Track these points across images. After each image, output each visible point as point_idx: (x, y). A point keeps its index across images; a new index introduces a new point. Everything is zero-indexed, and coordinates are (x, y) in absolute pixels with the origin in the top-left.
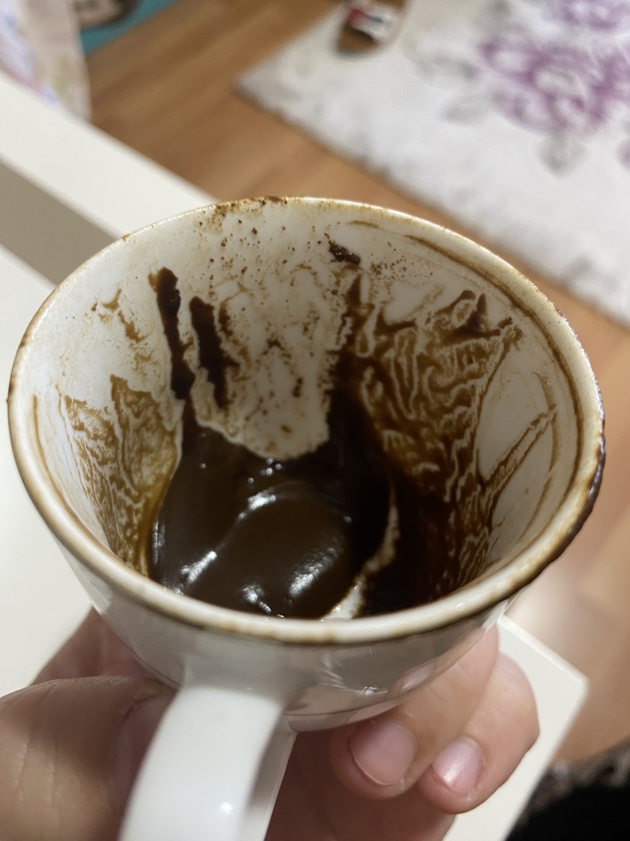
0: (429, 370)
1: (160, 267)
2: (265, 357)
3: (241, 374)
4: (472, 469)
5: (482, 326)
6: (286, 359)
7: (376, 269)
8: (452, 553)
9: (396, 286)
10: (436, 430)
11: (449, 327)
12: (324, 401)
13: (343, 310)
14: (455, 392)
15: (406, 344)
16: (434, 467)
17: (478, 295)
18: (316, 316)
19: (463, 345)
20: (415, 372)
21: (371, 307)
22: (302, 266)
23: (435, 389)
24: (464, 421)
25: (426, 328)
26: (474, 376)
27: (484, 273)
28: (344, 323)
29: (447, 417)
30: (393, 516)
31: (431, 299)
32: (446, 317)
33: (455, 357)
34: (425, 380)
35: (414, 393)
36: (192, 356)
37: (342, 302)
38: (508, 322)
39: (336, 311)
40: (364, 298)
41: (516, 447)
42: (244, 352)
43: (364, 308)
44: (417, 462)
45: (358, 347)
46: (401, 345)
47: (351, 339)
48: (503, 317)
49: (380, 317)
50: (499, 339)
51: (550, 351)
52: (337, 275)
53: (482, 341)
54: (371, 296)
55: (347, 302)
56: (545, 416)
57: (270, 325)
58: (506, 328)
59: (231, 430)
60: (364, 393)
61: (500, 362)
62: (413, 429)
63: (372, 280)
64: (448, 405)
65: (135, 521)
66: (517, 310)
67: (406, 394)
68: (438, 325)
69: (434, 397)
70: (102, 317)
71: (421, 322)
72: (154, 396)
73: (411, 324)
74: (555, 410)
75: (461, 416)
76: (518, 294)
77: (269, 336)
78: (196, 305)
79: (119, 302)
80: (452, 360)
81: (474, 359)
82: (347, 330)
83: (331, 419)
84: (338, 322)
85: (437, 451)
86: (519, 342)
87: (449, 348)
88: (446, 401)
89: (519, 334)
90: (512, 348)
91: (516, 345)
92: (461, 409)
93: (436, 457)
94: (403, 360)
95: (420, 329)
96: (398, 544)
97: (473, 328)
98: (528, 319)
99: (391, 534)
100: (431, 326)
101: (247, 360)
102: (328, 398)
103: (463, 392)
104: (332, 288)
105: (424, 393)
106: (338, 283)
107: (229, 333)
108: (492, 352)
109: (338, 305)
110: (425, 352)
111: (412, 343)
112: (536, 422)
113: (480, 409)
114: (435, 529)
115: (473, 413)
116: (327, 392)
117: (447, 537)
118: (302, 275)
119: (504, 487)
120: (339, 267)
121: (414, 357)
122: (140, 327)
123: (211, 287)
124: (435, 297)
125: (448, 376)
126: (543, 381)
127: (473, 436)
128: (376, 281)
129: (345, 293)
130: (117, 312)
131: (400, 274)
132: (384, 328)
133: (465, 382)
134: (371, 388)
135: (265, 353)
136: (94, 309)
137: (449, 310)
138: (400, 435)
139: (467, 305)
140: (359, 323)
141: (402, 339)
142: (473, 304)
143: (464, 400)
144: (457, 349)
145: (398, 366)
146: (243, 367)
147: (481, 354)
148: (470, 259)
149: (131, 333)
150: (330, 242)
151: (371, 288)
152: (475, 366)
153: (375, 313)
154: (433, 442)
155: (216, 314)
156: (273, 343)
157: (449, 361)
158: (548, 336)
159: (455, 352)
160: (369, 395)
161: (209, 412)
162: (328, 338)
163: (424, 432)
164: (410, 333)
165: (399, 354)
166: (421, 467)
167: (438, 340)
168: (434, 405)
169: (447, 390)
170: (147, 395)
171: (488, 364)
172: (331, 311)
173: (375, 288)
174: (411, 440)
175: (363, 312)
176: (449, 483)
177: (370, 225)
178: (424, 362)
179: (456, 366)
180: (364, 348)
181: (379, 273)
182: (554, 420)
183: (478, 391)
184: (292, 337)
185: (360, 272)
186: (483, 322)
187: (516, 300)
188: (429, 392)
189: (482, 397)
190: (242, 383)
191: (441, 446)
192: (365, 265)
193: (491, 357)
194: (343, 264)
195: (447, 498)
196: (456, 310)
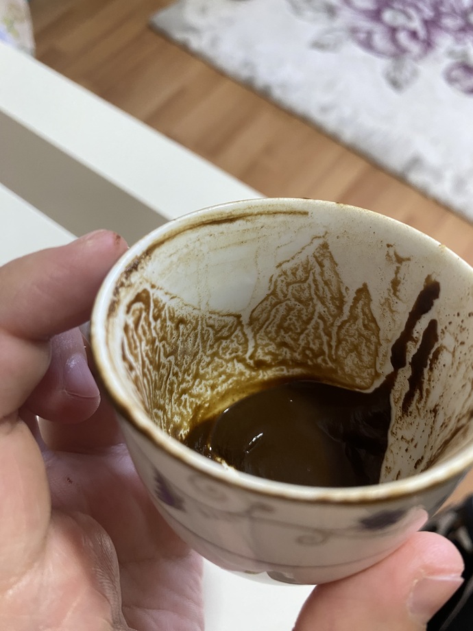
2: (429, 414)
3: (419, 406)
6: (430, 434)
36: (412, 349)
42: (428, 393)
57: (442, 396)
70: (388, 255)
77: (437, 403)
78: (433, 324)
79: (404, 263)
101: (426, 402)
107: (431, 369)
122: (402, 289)
123: (446, 328)
130: (398, 265)
135: (431, 412)
136: (388, 246)
146: (423, 402)
149: (395, 284)
155: (436, 346)
156: (435, 411)
161: (398, 400)
184: (439, 421)
190: (417, 412)
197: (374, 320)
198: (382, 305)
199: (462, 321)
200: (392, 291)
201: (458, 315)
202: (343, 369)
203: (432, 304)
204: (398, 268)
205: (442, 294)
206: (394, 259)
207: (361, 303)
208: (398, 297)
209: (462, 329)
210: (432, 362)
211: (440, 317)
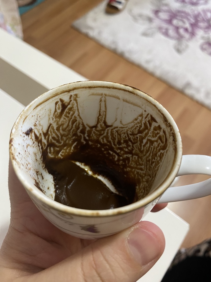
0: (61, 128)
4: (88, 129)
5: (66, 104)
8: (99, 145)
9: (42, 123)
10: (71, 136)
11: (59, 114)
12: (46, 171)
13: (37, 144)
15: (52, 130)
16: (75, 144)
17: (59, 100)
18: (36, 154)
19: (65, 113)
20: (58, 133)
21: (41, 134)
22: (27, 147)
23: (65, 129)
24: (77, 125)
25: (54, 121)
27: (55, 95)
28: (39, 146)
29: (72, 130)
31: (50, 114)
32: (56, 113)
33: (65, 117)
34: (61, 131)
35: (60, 137)
38: (71, 96)
39: (36, 146)
40: (38, 135)
41: (100, 110)
44: (71, 149)
45: (44, 147)
47: (42, 148)
48: (69, 97)
49: (44, 133)
50: (72, 101)
51: (88, 89)
52: (31, 138)
53: (69, 107)
54: (39, 132)
55: (37, 141)
56: (102, 97)
58: (72, 98)
60: (50, 155)
61: (77, 104)
63: (36, 128)
66: (71, 92)
67: (58, 141)
68: (56, 117)
69: (65, 132)
71: (51, 122)
73: (50, 125)
74: (103, 94)
76: (67, 89)
80: (65, 119)
81: (70, 112)
84: (38, 148)
86: (78, 96)
87: (62, 118)
88: (69, 128)
89: (76, 95)
90: (77, 99)
91: (78, 97)
92: (74, 125)
93: (74, 141)
94: (54, 135)
95: (53, 124)
98: (75, 90)
100: (54, 119)
102: (46, 169)
103: (73, 121)
104: (33, 142)
105: (63, 134)
110: (57, 126)
111: (53, 128)
112: (101, 101)
114: (89, 150)
117: (94, 146)
118: (29, 149)
119: (105, 118)
120: (30, 136)
121: (55, 130)
125: (66, 123)
126: (93, 94)
127: (83, 124)
131: (40, 119)
132: (46, 134)
133: (72, 118)
134: (50, 152)
137: (56, 111)
138: (62, 151)
139: (59, 105)
140: (41, 141)
141: (50, 131)
142: (60, 103)
144: (64, 115)
145: (53, 138)
147: (71, 109)
150: (25, 133)
152: (71, 113)
154: (71, 140)
158: (83, 88)
162: (39, 155)
163: (67, 141)
164: (51, 127)
165: (52, 135)
167: (58, 120)
168: (67, 133)
169: (68, 126)
171: (74, 108)
172: (36, 148)
173: (38, 129)
174: (66, 148)
175: (40, 138)
176: (82, 140)
178: (58, 128)
179: (67, 118)
180: (45, 145)
181: (36, 125)
182: (106, 95)
183: (77, 115)
185: (33, 131)
186: (65, 103)
187: (68, 90)
188: (63, 132)
189: (79, 115)
191: (74, 137)
192: (33, 127)
193: (74, 106)
194: (30, 134)
195: (85, 143)
196: (57, 109)
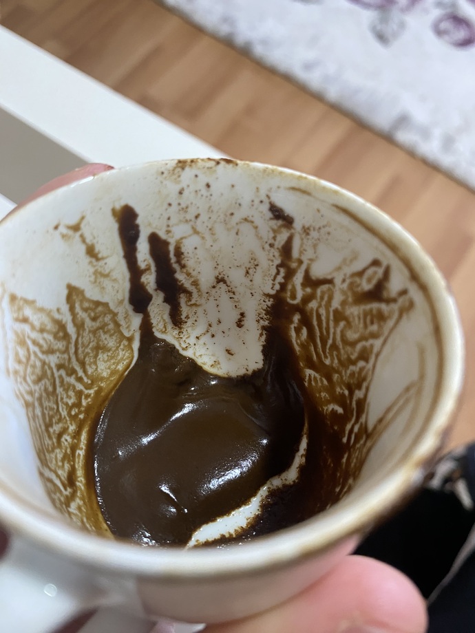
0: (342, 324)
1: (123, 203)
2: (214, 290)
3: (193, 302)
4: (363, 419)
5: (385, 293)
6: (232, 295)
7: (306, 231)
9: (321, 247)
10: (344, 378)
11: (359, 289)
12: (261, 335)
13: (278, 261)
14: (359, 347)
15: (326, 298)
16: (340, 410)
17: (385, 264)
18: (256, 263)
19: (368, 307)
20: (332, 324)
21: (300, 262)
22: (246, 220)
23: (345, 341)
24: (363, 375)
25: (341, 287)
26: (374, 336)
27: (392, 246)
28: (278, 273)
29: (352, 368)
30: (304, 444)
31: (348, 262)
32: (357, 280)
33: (362, 316)
34: (338, 331)
35: (330, 342)
36: (149, 280)
37: (277, 254)
38: (405, 292)
39: (272, 261)
40: (295, 253)
41: (390, 408)
42: (195, 283)
43: (294, 262)
44: (329, 402)
45: (289, 294)
46: (322, 298)
47: (283, 286)
48: (401, 287)
49: (307, 272)
50: (396, 307)
52: (274, 231)
53: (383, 306)
54: (301, 253)
55: (281, 255)
56: (414, 386)
57: (218, 265)
58: (403, 298)
59: (184, 346)
60: (293, 334)
61: (394, 328)
62: (327, 373)
63: (302, 239)
64: (353, 357)
65: (84, 403)
66: (414, 283)
67: (324, 342)
68: (351, 286)
69: (344, 348)
70: (64, 236)
71: (338, 281)
72: (112, 306)
73: (330, 282)
74: (423, 381)
75: (362, 369)
77: (218, 274)
78: (154, 240)
79: (82, 226)
80: (359, 318)
81: (375, 321)
82: (280, 279)
83: (266, 351)
84: (274, 271)
85: (343, 395)
86: (410, 312)
87: (357, 308)
88: (352, 354)
89: (411, 305)
91: (408, 314)
92: (361, 364)
93: (342, 401)
94: (323, 311)
95: (337, 288)
96: (302, 469)
97: (377, 293)
98: (420, 292)
99: (299, 460)
100: (345, 286)
101: (199, 291)
102: (264, 332)
103: (364, 349)
104: (270, 242)
105: (337, 344)
106: (274, 238)
107: (183, 267)
108: (389, 317)
109: (274, 256)
110: (339, 308)
111: (331, 298)
112: (407, 390)
113: (374, 367)
114: (332, 465)
115: (369, 370)
116: (264, 328)
117: (338, 474)
118: (245, 228)
120: (276, 224)
121: (331, 310)
122: (100, 248)
123: (168, 226)
124: (351, 261)
125: (355, 332)
126: (422, 352)
127: (367, 389)
128: (305, 241)
129: (280, 247)
130: (78, 234)
131: (325, 238)
132: (309, 281)
133: (367, 340)
134: (298, 330)
135: (214, 287)
136: (56, 228)
137: (360, 274)
138: (318, 376)
139: (375, 273)
140: (290, 274)
141: (323, 293)
142: (380, 271)
143: (364, 356)
144: (364, 311)
145: (319, 316)
146: (195, 295)
147: (381, 317)
148: (383, 232)
149: (91, 252)
150: (270, 203)
151: (301, 245)
152: (375, 328)
153: (303, 267)
154: (341, 389)
155: (172, 248)
156: (220, 280)
157: (356, 319)
158: (433, 311)
159: (361, 312)
160: (297, 338)
161: (165, 327)
162: (266, 283)
163: (336, 377)
164: (329, 289)
165: (320, 306)
166: (331, 407)
167: (350, 300)
168: (344, 357)
169: (353, 344)
170: (106, 305)
171: (385, 328)
172: (268, 260)
173: (304, 246)
174: (325, 382)
175: (294, 265)
176: (348, 427)
177: (304, 192)
178: (339, 316)
179: (361, 325)
180: (294, 297)
181: (308, 234)
183: (375, 350)
184: (236, 277)
185: (293, 231)
186: (386, 289)
187: (414, 273)
188: (340, 343)
189: (377, 355)
190: (194, 309)
191: (346, 392)
192: (298, 225)
193: (388, 321)
194: (280, 222)
196: (366, 275)
197: (98, 303)
198: (95, 282)
199: (179, 204)
200: (94, 260)
201: (170, 205)
202: (102, 379)
203: (137, 226)
204: (82, 236)
205: (138, 209)
206: (70, 232)
207: (77, 305)
208: (103, 258)
209: (185, 210)
210: (178, 262)
211: (154, 226)
